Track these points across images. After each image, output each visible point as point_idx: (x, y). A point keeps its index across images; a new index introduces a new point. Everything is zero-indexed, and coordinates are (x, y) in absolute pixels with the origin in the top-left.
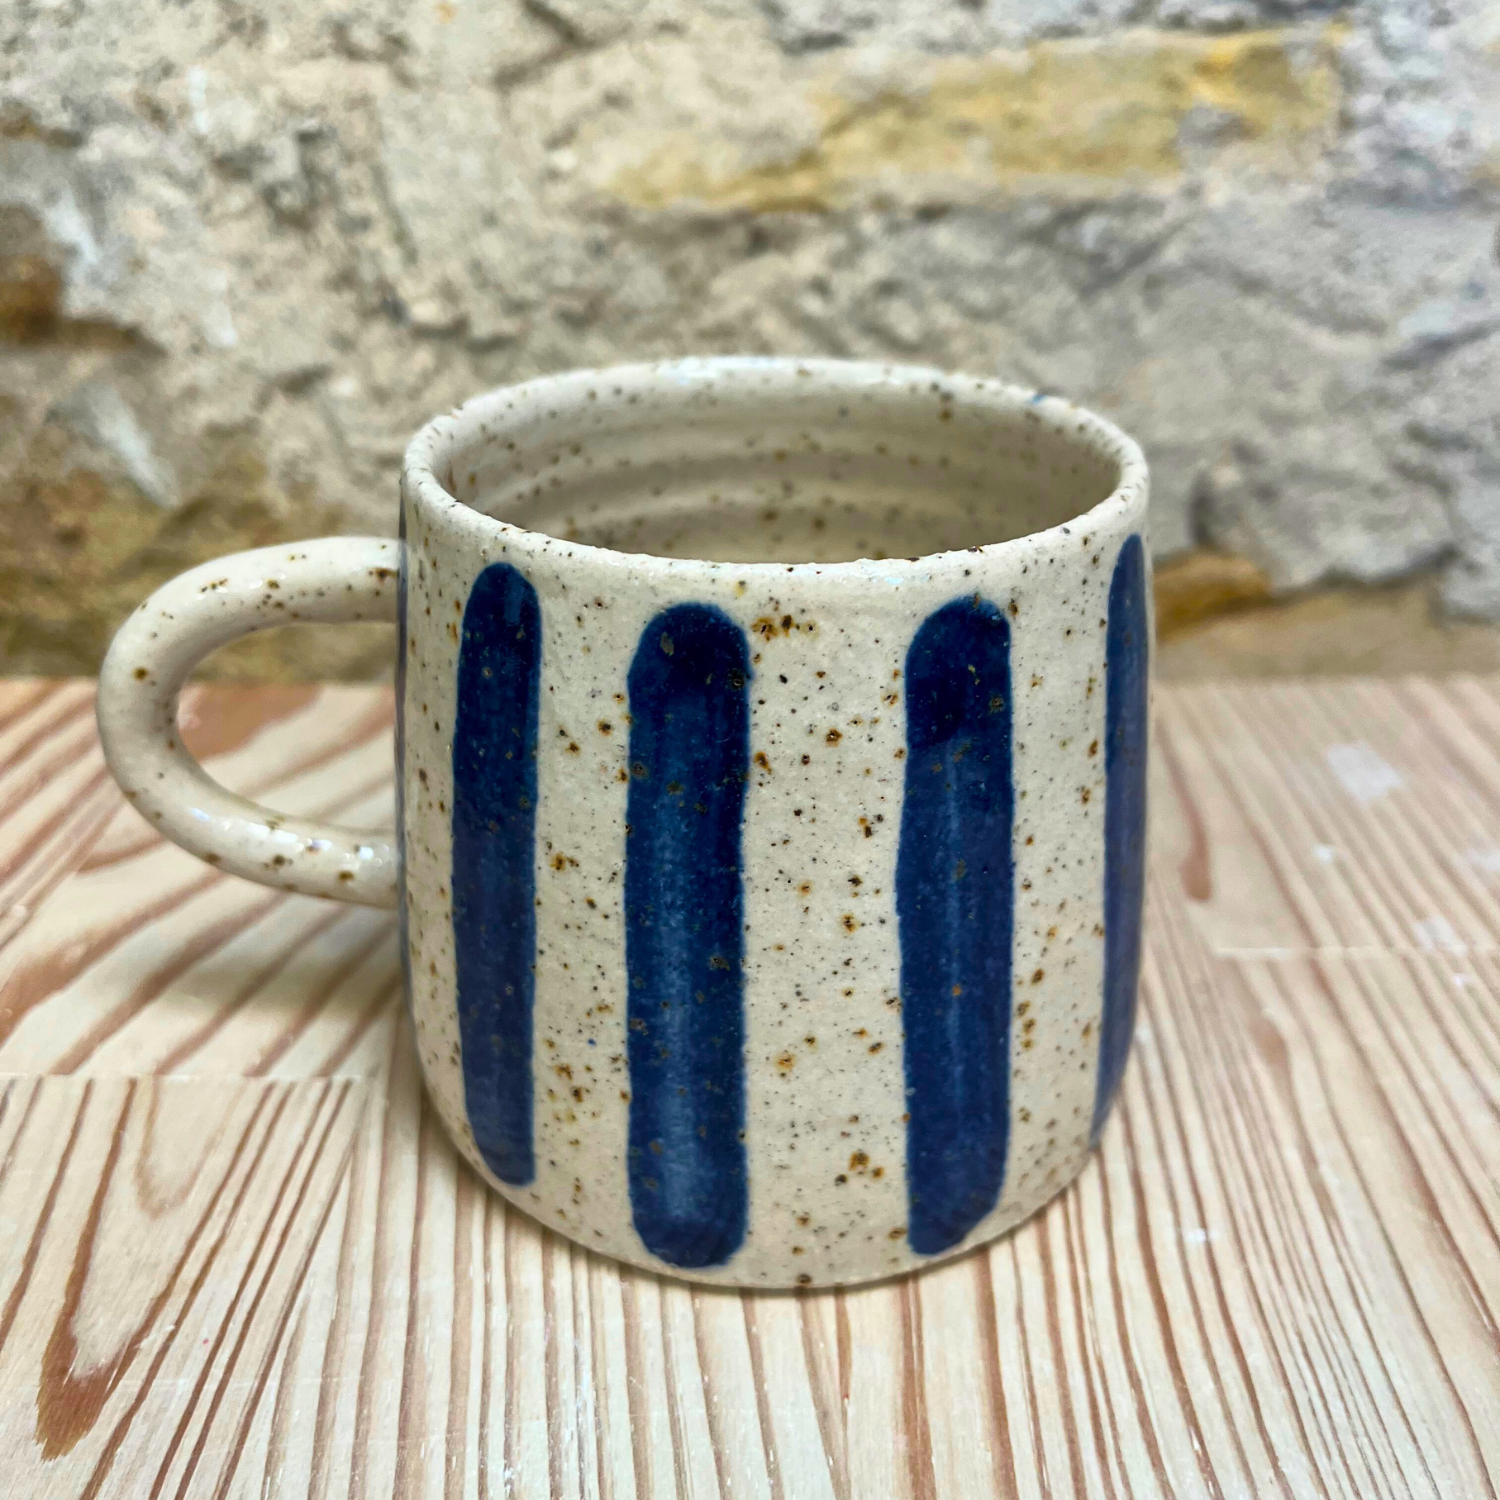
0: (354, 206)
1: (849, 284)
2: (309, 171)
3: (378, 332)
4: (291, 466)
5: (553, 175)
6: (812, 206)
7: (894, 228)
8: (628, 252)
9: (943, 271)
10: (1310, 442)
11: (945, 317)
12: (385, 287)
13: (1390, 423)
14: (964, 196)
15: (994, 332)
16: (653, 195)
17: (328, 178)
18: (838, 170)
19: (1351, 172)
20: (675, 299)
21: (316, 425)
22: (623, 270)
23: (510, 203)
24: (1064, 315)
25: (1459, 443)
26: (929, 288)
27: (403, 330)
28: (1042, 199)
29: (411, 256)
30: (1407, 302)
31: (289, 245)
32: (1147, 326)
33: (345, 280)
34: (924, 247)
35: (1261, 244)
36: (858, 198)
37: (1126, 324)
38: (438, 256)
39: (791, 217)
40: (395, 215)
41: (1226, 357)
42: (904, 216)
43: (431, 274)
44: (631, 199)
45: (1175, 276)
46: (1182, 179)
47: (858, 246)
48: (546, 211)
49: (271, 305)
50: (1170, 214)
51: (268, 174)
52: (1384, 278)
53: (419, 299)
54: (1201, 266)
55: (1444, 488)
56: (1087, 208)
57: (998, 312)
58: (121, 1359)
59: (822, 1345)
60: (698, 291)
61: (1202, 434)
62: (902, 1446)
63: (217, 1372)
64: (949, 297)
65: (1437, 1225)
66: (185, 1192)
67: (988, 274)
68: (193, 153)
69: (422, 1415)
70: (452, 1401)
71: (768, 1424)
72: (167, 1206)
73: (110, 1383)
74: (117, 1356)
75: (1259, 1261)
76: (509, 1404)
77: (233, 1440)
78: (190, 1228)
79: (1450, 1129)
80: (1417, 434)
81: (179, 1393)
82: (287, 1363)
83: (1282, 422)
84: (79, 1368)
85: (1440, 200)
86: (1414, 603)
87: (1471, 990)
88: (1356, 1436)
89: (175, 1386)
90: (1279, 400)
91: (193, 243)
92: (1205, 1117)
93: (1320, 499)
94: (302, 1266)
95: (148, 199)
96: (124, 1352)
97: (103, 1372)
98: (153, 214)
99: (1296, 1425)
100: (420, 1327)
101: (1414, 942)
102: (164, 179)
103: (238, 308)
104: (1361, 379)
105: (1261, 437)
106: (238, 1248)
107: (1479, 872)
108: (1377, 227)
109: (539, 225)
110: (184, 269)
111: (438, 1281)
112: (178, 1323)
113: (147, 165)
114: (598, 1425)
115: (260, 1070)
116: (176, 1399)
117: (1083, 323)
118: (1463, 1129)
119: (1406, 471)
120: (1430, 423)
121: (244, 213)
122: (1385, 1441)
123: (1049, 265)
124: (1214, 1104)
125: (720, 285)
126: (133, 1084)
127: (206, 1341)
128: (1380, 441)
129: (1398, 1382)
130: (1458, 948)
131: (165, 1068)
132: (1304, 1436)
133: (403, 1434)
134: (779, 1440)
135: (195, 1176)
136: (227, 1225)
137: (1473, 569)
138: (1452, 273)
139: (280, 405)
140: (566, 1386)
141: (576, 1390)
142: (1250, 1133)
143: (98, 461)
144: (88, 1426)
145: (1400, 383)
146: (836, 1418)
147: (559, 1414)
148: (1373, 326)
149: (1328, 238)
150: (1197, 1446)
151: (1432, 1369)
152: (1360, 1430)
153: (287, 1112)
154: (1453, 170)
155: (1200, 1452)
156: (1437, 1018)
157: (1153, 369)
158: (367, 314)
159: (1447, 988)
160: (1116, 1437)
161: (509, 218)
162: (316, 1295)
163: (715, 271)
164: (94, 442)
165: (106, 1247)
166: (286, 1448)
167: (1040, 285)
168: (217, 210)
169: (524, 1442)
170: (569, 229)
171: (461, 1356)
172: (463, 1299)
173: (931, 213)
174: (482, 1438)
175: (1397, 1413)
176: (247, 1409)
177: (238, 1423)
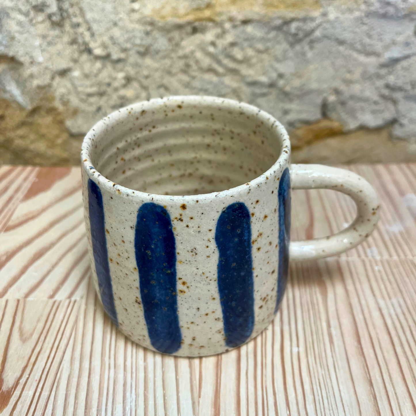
0: (75, 20)
1: (222, 43)
2: (60, 9)
3: (85, 57)
4: (62, 96)
5: (133, 11)
6: (210, 20)
7: (235, 27)
8: (156, 34)
9: (250, 39)
10: (356, 89)
11: (250, 52)
12: (86, 44)
13: (380, 83)
14: (256, 17)
15: (265, 56)
16: (163, 17)
17: (66, 11)
18: (218, 9)
19: (372, 8)
20: (171, 48)
21: (69, 85)
22: (155, 39)
23: (120, 19)
24: (285, 51)
25: (400, 89)
26: (246, 44)
27: (92, 57)
28: (279, 18)
29: (93, 35)
30: (387, 47)
31: (56, 32)
32: (310, 55)
33: (74, 42)
34: (244, 32)
35: (345, 30)
36: (224, 17)
37: (304, 54)
38: (101, 35)
39: (204, 23)
40: (87, 22)
41: (333, 64)
42: (238, 23)
43: (99, 41)
44: (157, 18)
45: (318, 40)
46: (321, 10)
47: (224, 32)
48: (131, 21)
49: (53, 50)
50: (318, 21)
51: (49, 11)
52: (381, 40)
53: (96, 48)
54: (326, 37)
55: (395, 102)
56: (293, 20)
57: (266, 51)
58: (15, 385)
59: (195, 382)
60: (177, 45)
61: (325, 86)
62: (213, 412)
63: (39, 390)
64: (251, 46)
65: (359, 346)
66: (32, 335)
67: (263, 40)
68: (26, 4)
69: (91, 402)
70: (99, 399)
71: (179, 405)
72: (27, 339)
73: (12, 392)
74: (14, 384)
75: (311, 357)
76: (113, 399)
77: (43, 410)
78: (33, 346)
79: (367, 316)
80: (388, 86)
81: (29, 395)
82: (57, 387)
83: (348, 82)
84: (4, 388)
85: (398, 17)
86: (384, 134)
87: (379, 271)
88: (329, 410)
89: (29, 393)
90: (348, 76)
91: (28, 31)
92: (302, 312)
93: (359, 105)
94: (62, 358)
95: (14, 19)
96: (16, 383)
97: (10, 389)
98: (16, 23)
99: (314, 407)
100: (92, 376)
101: (366, 256)
102: (18, 12)
103: (43, 51)
104: (372, 70)
105: (343, 87)
106: (45, 352)
107: (387, 232)
108: (379, 25)
109: (130, 26)
110: (26, 39)
111: (97, 363)
112: (29, 375)
113: (12, 9)
114: (136, 405)
115: (52, 297)
116: (28, 398)
117: (291, 54)
118: (371, 316)
119: (384, 97)
120: (392, 83)
121: (43, 22)
122: (337, 411)
123: (281, 37)
124: (306, 308)
125: (184, 43)
126: (18, 301)
127: (36, 381)
128: (377, 88)
129: (343, 394)
130: (378, 258)
131: (27, 295)
132: (316, 410)
133: (86, 408)
134: (181, 410)
135: (34, 330)
136: (43, 345)
137: (402, 125)
138: (400, 39)
139: (58, 79)
140: (128, 394)
141: (131, 395)
142: (314, 317)
143: (7, 96)
144: (7, 405)
145: (383, 71)
146: (197, 403)
147: (126, 402)
148: (377, 54)
149: (365, 28)
150: (288, 412)
151: (352, 391)
152: (331, 408)
153: (59, 309)
154: (403, 8)
155: (289, 414)
156: (369, 281)
157: (312, 67)
158: (81, 52)
159: (373, 271)
160: (268, 410)
161: (120, 24)
162: (65, 366)
163: (182, 39)
164: (5, 91)
165: (11, 352)
166: (56, 412)
167: (279, 43)
168: (34, 21)
169: (117, 411)
170: (138, 27)
171: (102, 385)
172: (103, 368)
173: (245, 22)
174: (106, 410)
175: (341, 403)
176: (47, 401)
177: (44, 405)
